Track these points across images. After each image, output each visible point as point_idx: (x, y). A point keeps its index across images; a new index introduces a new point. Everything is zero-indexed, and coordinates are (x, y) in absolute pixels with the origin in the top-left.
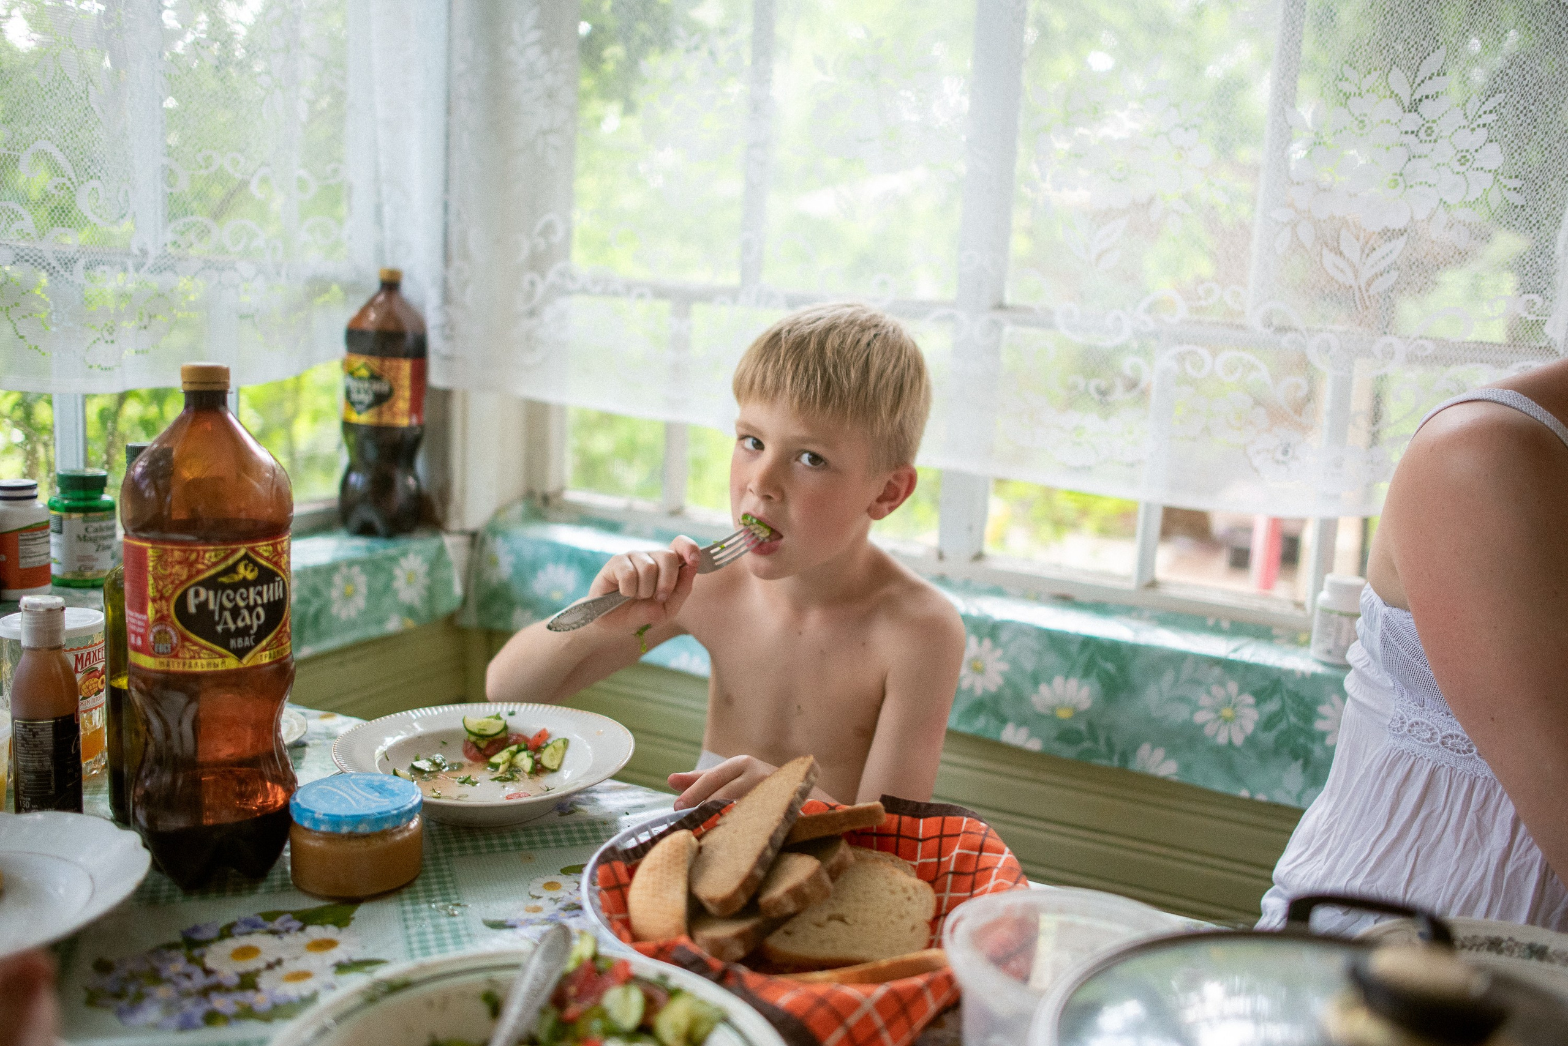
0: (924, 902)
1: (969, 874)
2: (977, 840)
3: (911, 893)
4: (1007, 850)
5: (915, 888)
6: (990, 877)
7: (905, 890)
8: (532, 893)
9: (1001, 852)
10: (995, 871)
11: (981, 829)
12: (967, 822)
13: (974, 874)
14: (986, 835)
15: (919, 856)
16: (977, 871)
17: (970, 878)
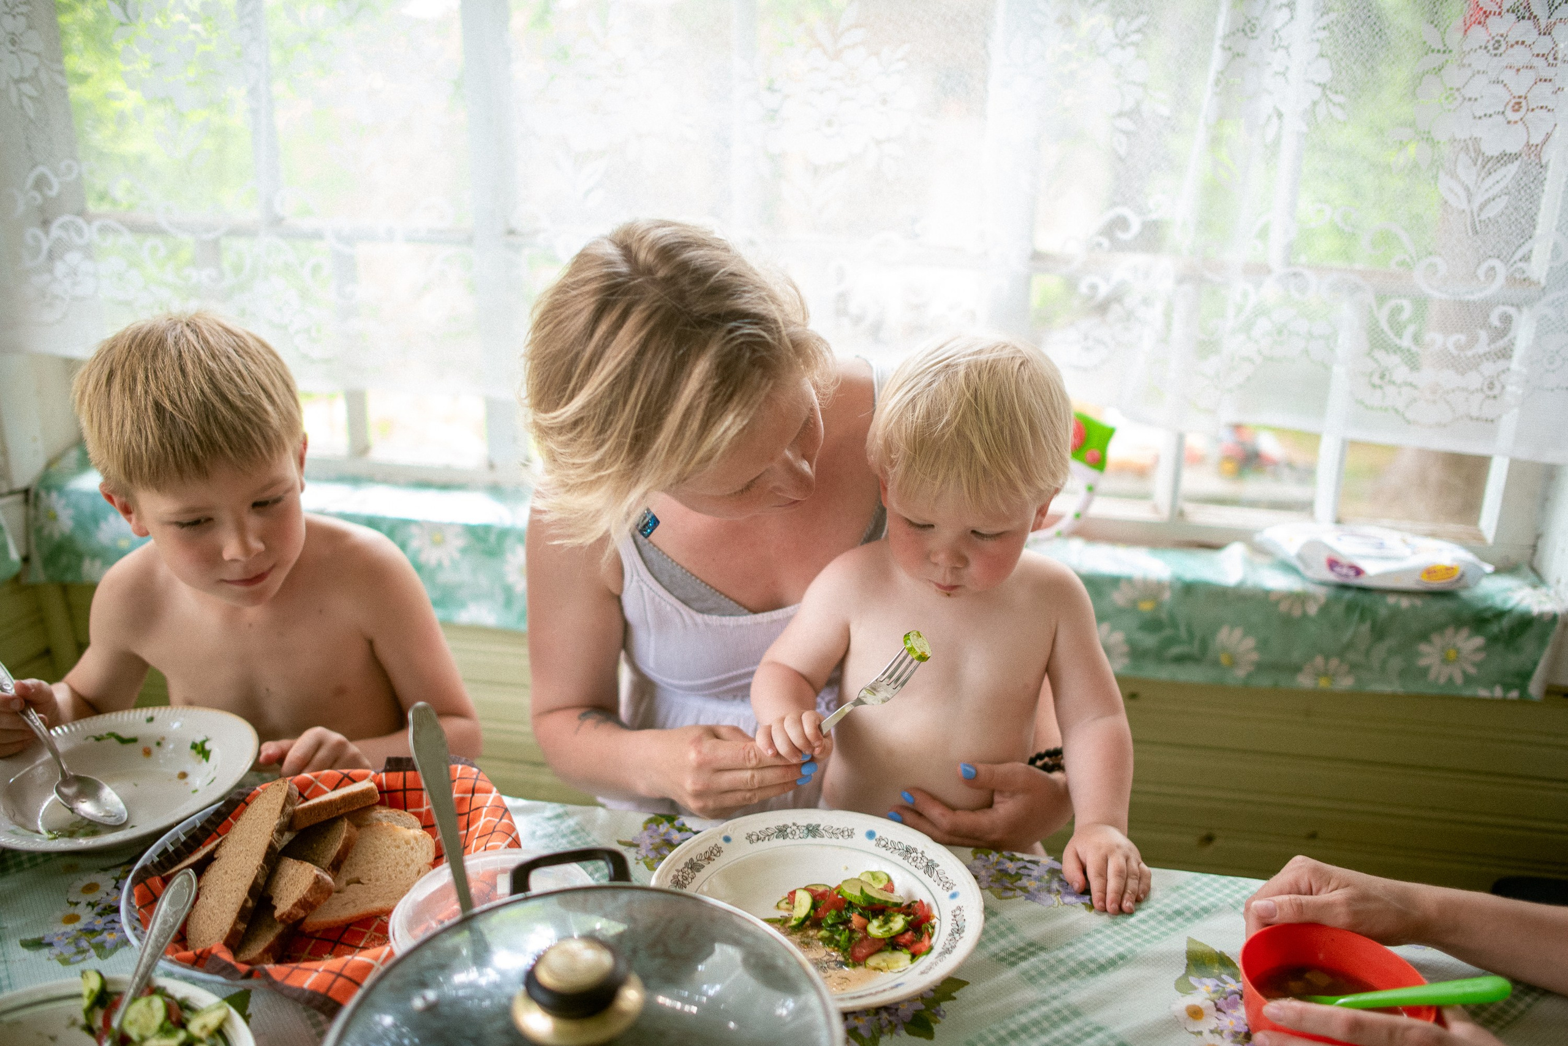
0: (425, 848)
1: (465, 814)
2: (469, 784)
3: (413, 842)
4: (495, 789)
5: (416, 839)
6: (480, 815)
7: (407, 843)
8: (70, 900)
9: (490, 792)
10: (485, 810)
11: (473, 774)
12: (462, 769)
13: (469, 813)
14: (477, 779)
15: (425, 803)
16: (470, 811)
17: (465, 818)
